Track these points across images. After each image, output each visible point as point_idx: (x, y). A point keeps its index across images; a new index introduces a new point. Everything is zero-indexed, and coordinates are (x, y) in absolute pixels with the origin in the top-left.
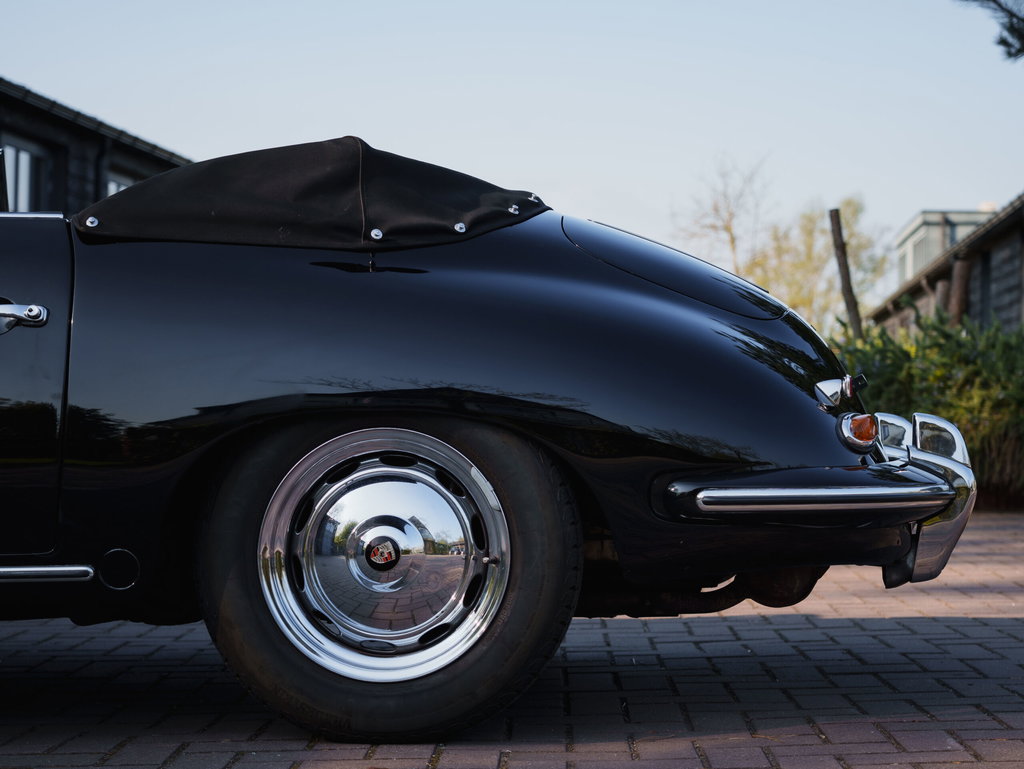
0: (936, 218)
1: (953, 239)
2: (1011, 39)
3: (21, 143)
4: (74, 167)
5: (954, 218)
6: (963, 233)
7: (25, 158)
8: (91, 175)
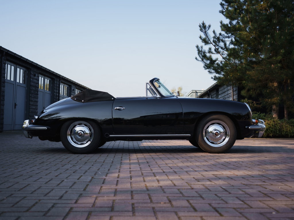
0: (195, 91)
1: (197, 95)
2: (205, 67)
3: (48, 78)
4: (55, 82)
5: (197, 91)
6: (199, 94)
7: (48, 80)
8: (58, 83)
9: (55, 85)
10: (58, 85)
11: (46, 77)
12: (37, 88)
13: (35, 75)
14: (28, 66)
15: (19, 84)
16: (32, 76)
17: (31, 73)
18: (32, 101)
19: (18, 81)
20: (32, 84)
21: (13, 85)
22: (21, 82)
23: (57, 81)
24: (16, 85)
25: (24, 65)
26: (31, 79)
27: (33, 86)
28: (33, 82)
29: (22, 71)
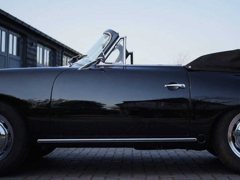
3: (48, 49)
4: (57, 54)
7: (48, 52)
8: (60, 55)
9: (57, 58)
10: (60, 58)
11: (45, 48)
12: (35, 62)
13: (32, 45)
14: (24, 32)
15: (11, 57)
16: (29, 46)
17: (27, 42)
19: (10, 52)
20: (29, 56)
21: (4, 58)
22: (15, 54)
23: (59, 52)
24: (8, 58)
25: (18, 29)
26: (28, 50)
27: (29, 59)
28: (30, 54)
29: (15, 38)
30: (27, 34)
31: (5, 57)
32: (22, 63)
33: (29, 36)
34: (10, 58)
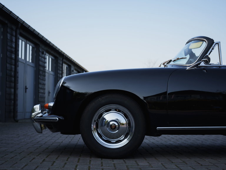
8: (61, 63)
9: (59, 65)
13: (43, 53)
14: (37, 42)
16: (41, 54)
17: (39, 51)
18: (41, 84)
19: (28, 60)
20: (41, 63)
22: (30, 61)
23: (60, 60)
25: (34, 40)
26: (40, 58)
27: (41, 66)
28: (42, 61)
29: (31, 47)
30: (39, 43)
31: (24, 63)
32: (35, 69)
33: (41, 45)
34: (28, 65)
